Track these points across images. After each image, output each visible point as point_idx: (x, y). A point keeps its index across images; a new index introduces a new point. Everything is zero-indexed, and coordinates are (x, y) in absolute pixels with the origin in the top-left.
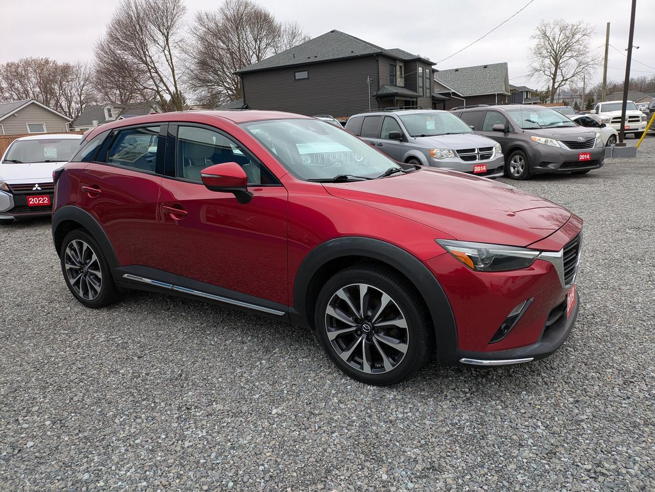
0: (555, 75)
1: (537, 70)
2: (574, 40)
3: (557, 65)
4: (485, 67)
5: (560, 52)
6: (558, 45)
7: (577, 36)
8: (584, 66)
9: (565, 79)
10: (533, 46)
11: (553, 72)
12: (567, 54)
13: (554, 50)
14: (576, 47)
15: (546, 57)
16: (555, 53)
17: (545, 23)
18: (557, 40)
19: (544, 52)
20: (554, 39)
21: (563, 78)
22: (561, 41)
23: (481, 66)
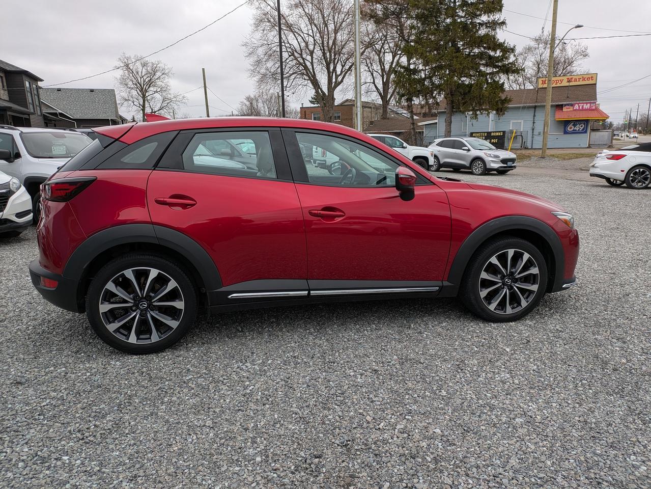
0: (144, 106)
1: (126, 100)
2: (156, 77)
3: (144, 97)
4: (92, 91)
5: (145, 86)
6: (142, 79)
7: (158, 74)
8: (168, 101)
9: (153, 111)
10: (119, 77)
11: (142, 103)
12: (151, 89)
13: (139, 83)
14: (159, 83)
15: (132, 88)
16: (141, 85)
17: (126, 56)
18: (140, 74)
19: (130, 83)
20: (137, 73)
21: (152, 110)
22: (145, 75)
23: (87, 89)
